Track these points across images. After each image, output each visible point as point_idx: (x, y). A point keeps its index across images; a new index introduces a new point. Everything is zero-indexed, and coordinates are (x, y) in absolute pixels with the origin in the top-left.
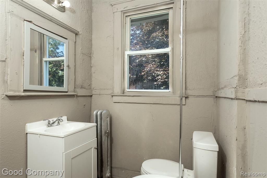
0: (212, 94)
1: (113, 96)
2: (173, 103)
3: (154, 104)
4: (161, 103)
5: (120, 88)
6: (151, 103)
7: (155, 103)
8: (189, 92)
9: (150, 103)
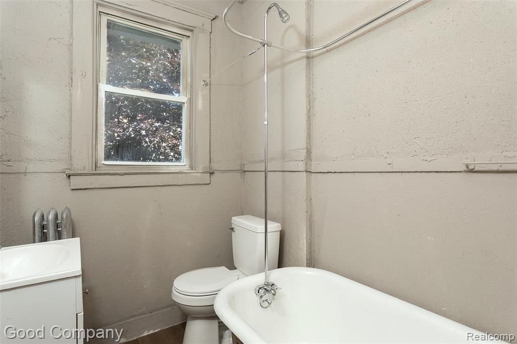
0: (239, 169)
1: (70, 176)
2: (194, 183)
3: (164, 186)
4: (175, 184)
5: (90, 158)
6: (158, 185)
7: (165, 184)
8: (215, 166)
9: (155, 185)
